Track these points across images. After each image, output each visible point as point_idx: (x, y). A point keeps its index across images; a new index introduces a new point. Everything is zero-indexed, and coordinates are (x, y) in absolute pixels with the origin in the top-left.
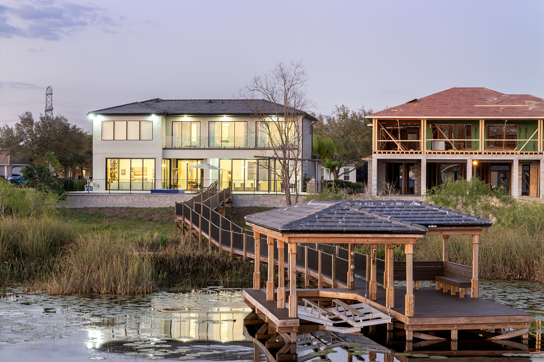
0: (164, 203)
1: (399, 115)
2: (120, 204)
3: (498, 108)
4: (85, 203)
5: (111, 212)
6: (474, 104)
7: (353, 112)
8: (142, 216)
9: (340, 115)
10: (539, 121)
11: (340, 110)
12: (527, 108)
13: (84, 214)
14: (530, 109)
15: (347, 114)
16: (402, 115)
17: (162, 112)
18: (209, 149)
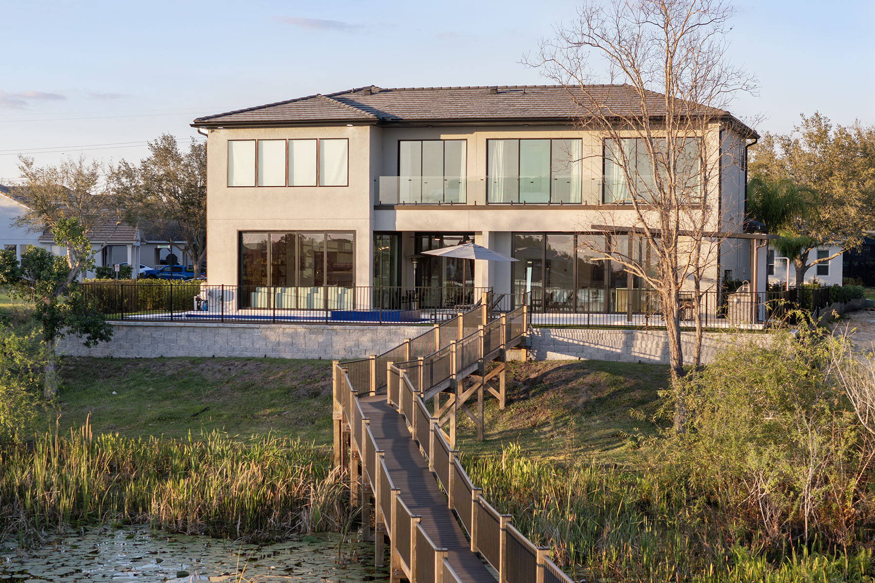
0: (357, 349)
2: (247, 349)
4: (161, 345)
5: (220, 371)
7: (840, 126)
8: (294, 383)
9: (810, 135)
11: (810, 123)
13: (152, 375)
15: (826, 132)
17: (371, 116)
18: (489, 206)
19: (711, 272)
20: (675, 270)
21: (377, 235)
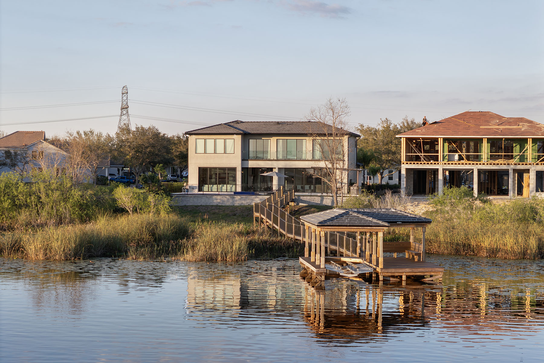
0: (244, 202)
1: (422, 135)
2: (211, 203)
3: (498, 129)
4: (185, 202)
5: (205, 209)
6: (480, 126)
8: (228, 212)
9: (384, 127)
10: (529, 139)
11: (384, 122)
12: (520, 129)
14: (523, 130)
15: (389, 126)
16: (424, 135)
17: (242, 132)
18: (277, 160)
19: (345, 181)
20: (336, 180)
21: (243, 169)
